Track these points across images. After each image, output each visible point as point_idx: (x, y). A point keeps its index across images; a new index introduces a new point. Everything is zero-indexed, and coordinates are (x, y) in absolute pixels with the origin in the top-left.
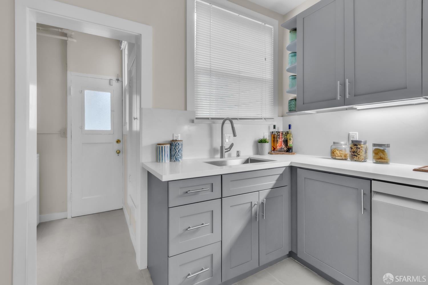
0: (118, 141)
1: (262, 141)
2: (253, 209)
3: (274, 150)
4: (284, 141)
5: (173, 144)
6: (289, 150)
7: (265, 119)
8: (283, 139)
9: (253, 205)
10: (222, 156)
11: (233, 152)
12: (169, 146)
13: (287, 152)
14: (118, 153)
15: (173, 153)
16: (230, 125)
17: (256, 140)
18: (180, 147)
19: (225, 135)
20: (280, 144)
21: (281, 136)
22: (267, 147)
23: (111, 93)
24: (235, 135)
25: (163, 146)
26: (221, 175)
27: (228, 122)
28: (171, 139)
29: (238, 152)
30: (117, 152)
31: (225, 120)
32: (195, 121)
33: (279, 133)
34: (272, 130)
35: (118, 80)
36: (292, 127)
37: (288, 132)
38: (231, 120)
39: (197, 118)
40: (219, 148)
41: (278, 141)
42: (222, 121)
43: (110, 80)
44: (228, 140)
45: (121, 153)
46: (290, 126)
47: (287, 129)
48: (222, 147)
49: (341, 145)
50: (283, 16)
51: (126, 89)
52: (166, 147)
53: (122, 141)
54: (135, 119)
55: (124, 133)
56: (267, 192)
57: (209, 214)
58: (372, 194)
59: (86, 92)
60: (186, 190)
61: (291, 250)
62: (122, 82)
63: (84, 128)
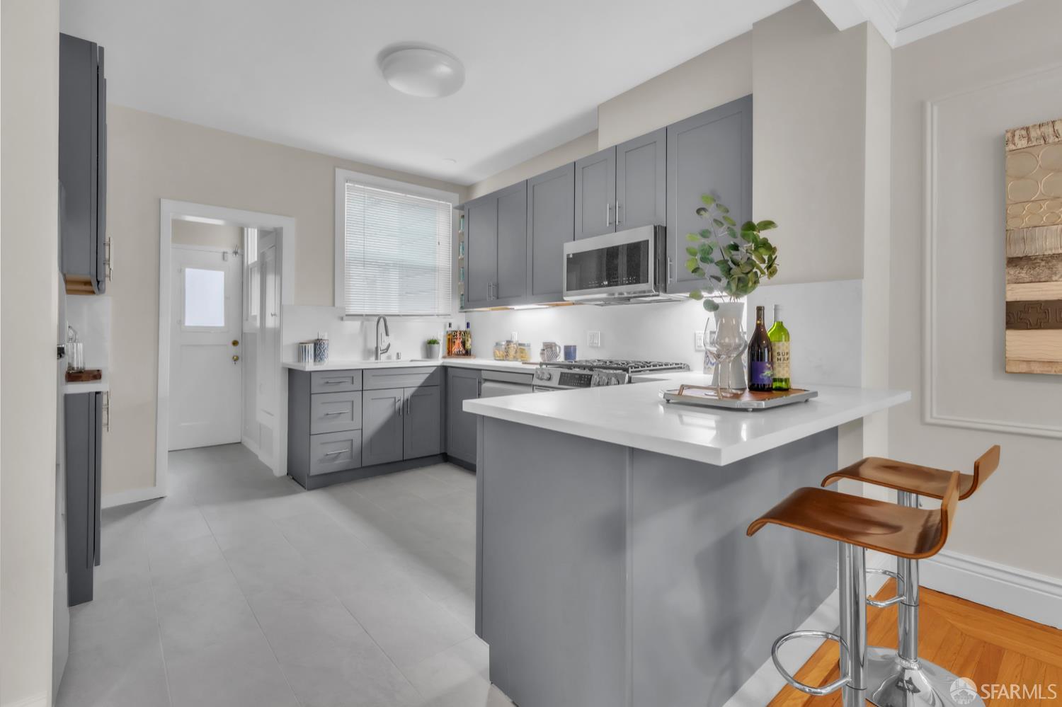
0: (235, 343)
1: (432, 343)
2: (397, 405)
3: (449, 352)
4: (462, 342)
5: (318, 344)
6: (467, 353)
7: (437, 315)
8: (461, 339)
9: (397, 400)
10: (377, 358)
11: (392, 351)
12: (313, 345)
13: (465, 355)
14: (235, 361)
15: (317, 352)
16: (384, 323)
17: (425, 341)
18: (326, 346)
19: (380, 336)
20: (457, 348)
21: (458, 337)
22: (441, 349)
23: (224, 271)
24: (388, 336)
25: (307, 345)
28: (317, 338)
29: (398, 354)
30: (233, 358)
31: (379, 317)
32: (345, 318)
33: (456, 332)
34: (448, 329)
35: (236, 253)
36: (471, 325)
37: (466, 332)
38: (384, 318)
39: (347, 315)
40: (373, 350)
41: (454, 342)
42: (376, 319)
43: (224, 253)
45: (240, 360)
46: (468, 325)
47: (466, 329)
48: (377, 348)
49: (502, 345)
50: (468, 188)
51: (250, 269)
52: (311, 347)
53: (240, 342)
54: (272, 315)
55: (244, 331)
56: (413, 390)
57: (350, 404)
58: (482, 381)
59: (188, 270)
60: (326, 380)
61: (443, 451)
62: (243, 256)
63: (184, 323)
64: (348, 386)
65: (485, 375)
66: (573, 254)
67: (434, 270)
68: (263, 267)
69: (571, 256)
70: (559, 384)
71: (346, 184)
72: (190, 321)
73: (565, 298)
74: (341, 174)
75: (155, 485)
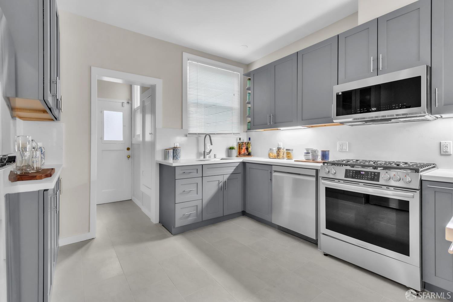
0: (128, 149)
1: (231, 148)
2: (220, 184)
3: (240, 154)
4: (246, 148)
5: (175, 150)
6: (249, 154)
7: (234, 134)
8: (246, 147)
9: (220, 182)
10: (204, 157)
11: (212, 154)
12: (172, 150)
13: (248, 155)
14: (128, 158)
15: (175, 155)
16: (209, 138)
17: (228, 148)
18: (179, 151)
19: (207, 144)
20: (243, 151)
21: (244, 145)
22: (235, 152)
23: (123, 112)
24: (211, 144)
25: (169, 150)
26: (202, 165)
27: (208, 136)
28: (174, 147)
29: (215, 155)
30: (127, 156)
31: (206, 135)
32: (188, 135)
33: (243, 143)
34: (239, 141)
35: (128, 103)
36: (251, 139)
37: (249, 142)
38: (209, 135)
39: (189, 134)
40: (203, 153)
41: (242, 148)
42: (205, 135)
43: (123, 103)
44: (208, 147)
45: (131, 158)
46: (250, 139)
47: (248, 141)
48: (204, 152)
49: (273, 150)
50: (248, 65)
51: (136, 111)
52: (171, 151)
53: (131, 149)
54: (150, 134)
55: (133, 143)
56: (228, 176)
57: (196, 185)
58: (273, 172)
59: (105, 112)
60: (184, 171)
61: (243, 210)
62: (132, 104)
63: (104, 139)
64: (194, 174)
65: (274, 168)
66: (342, 92)
67: (231, 109)
68: (143, 109)
69: (340, 94)
70: (345, 177)
71: (188, 61)
72: (106, 138)
73: (334, 121)
74: (186, 55)
75: (89, 231)
